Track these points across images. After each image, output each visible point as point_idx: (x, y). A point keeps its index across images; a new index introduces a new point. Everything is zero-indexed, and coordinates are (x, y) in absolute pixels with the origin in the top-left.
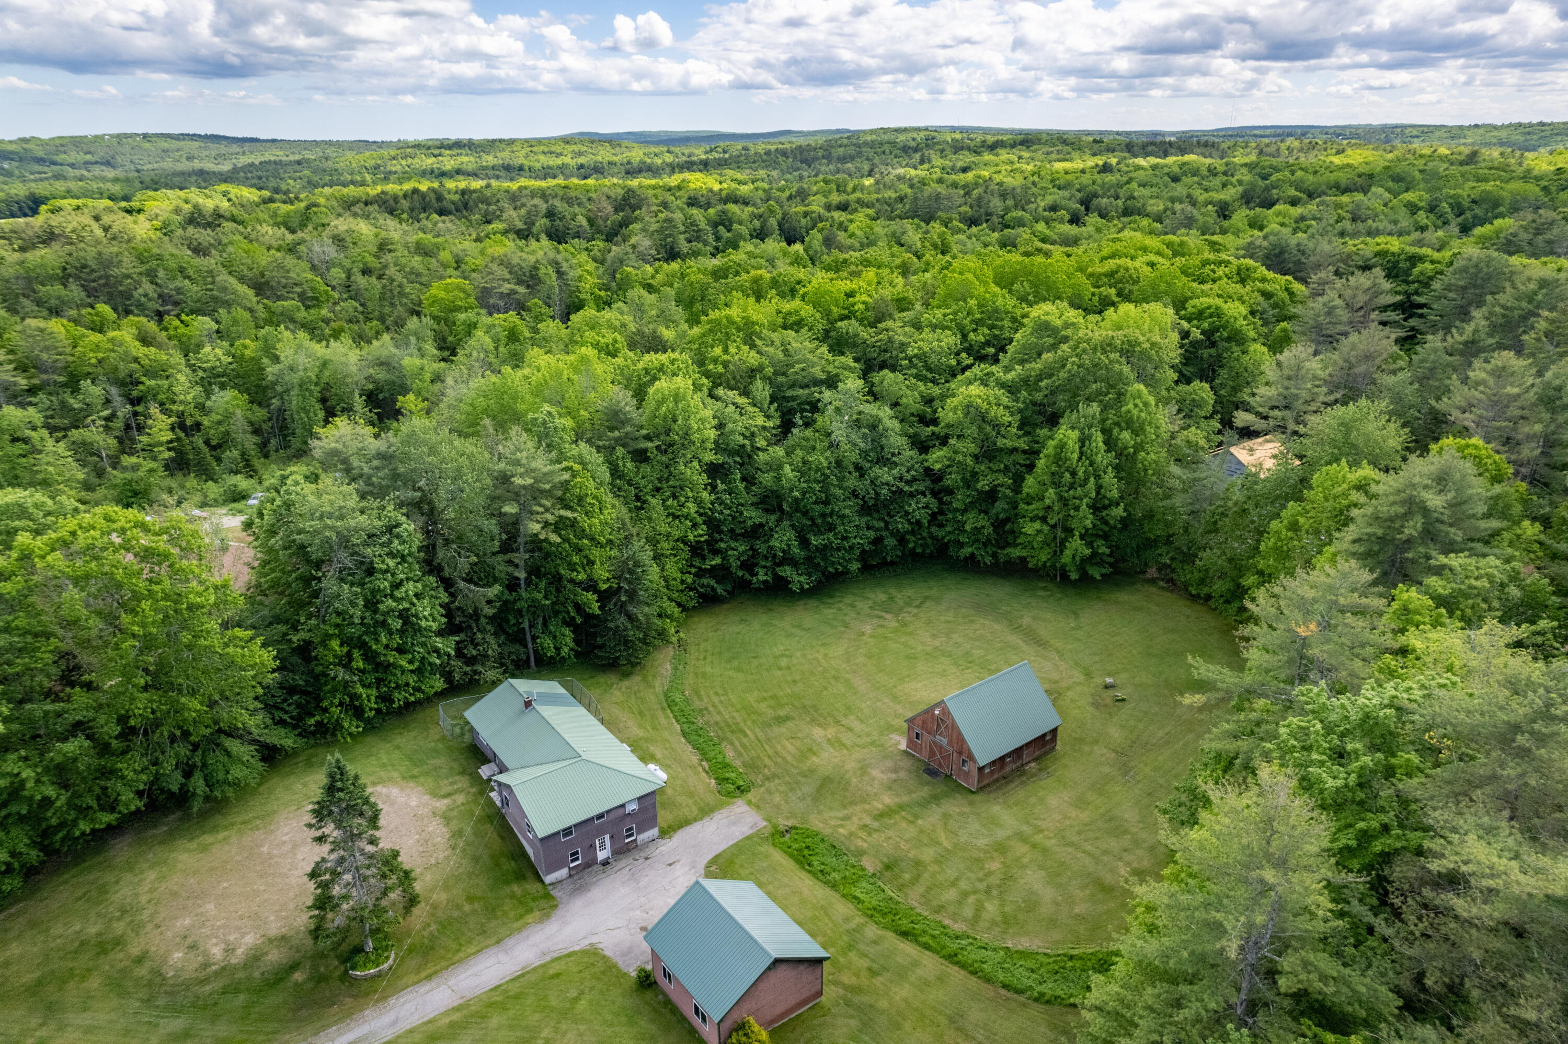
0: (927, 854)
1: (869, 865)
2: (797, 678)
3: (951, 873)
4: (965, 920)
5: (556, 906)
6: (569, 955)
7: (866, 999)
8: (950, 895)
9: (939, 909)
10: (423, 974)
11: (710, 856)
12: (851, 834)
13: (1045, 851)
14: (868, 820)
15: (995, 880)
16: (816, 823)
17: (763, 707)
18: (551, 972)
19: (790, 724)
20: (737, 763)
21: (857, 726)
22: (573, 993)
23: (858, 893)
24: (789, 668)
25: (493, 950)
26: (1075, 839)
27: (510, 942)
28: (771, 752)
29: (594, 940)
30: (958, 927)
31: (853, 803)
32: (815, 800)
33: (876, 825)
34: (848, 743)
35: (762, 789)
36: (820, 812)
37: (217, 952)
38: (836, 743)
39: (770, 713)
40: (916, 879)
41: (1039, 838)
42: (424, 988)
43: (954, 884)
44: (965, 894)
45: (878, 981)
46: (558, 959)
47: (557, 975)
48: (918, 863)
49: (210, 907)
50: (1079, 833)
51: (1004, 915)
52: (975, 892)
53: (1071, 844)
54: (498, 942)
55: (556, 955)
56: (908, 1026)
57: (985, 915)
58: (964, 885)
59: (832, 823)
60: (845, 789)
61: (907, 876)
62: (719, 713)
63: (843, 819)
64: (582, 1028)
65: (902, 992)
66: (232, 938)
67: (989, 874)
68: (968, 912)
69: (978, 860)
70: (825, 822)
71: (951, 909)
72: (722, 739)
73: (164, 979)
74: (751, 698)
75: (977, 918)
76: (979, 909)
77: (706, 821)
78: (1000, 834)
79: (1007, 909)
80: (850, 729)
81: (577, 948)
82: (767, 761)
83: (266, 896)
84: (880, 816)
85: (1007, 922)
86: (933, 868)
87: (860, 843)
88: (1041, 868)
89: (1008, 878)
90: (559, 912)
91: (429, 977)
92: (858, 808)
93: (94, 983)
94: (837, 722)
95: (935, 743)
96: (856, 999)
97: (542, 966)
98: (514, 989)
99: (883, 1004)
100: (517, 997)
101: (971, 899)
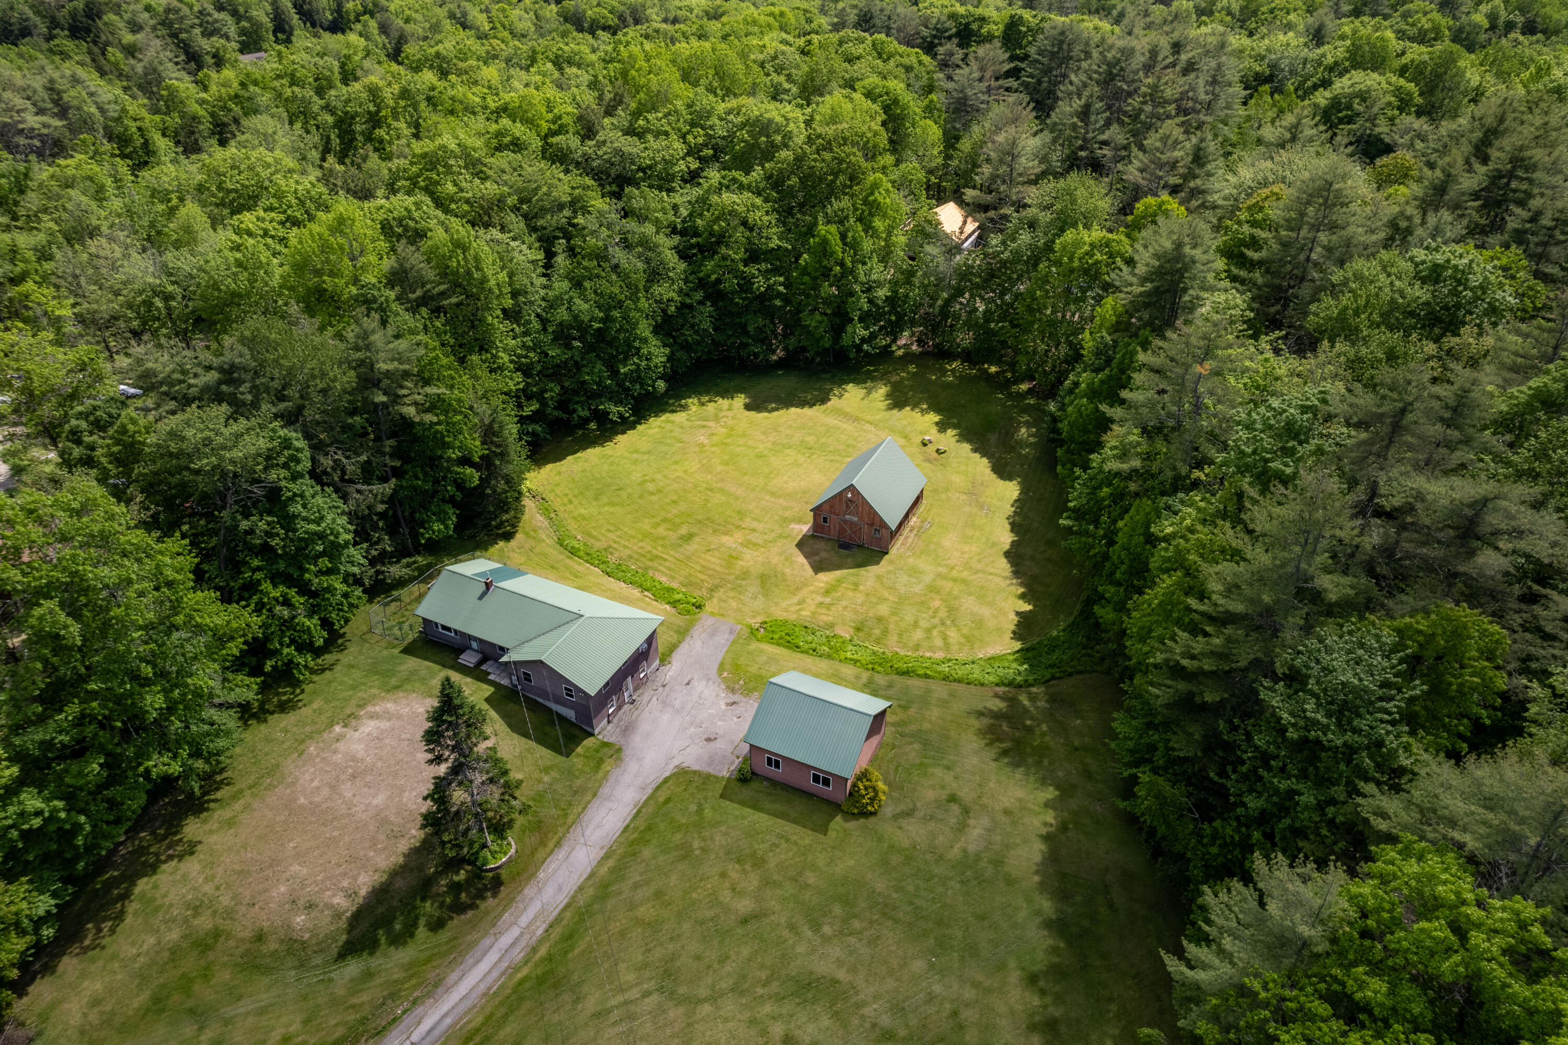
0: (883, 610)
1: (845, 633)
2: (675, 498)
3: (909, 618)
4: (940, 649)
5: (620, 750)
6: (666, 780)
7: (913, 727)
8: (918, 635)
9: (917, 647)
10: (551, 845)
11: (716, 667)
12: (814, 613)
13: (964, 581)
14: (819, 599)
15: (943, 614)
16: (780, 614)
17: (661, 530)
18: (661, 799)
19: (696, 539)
20: (675, 585)
21: (759, 526)
22: (693, 808)
23: (849, 655)
24: (659, 491)
25: (595, 803)
26: (979, 566)
27: (605, 791)
28: (698, 568)
29: (676, 762)
30: (939, 655)
31: (798, 589)
32: (766, 595)
33: (828, 600)
34: (761, 542)
35: (715, 600)
36: (777, 604)
37: (339, 900)
38: (748, 544)
39: (673, 536)
40: (886, 631)
41: (954, 573)
42: (561, 854)
43: (916, 625)
44: (929, 631)
45: (912, 711)
46: (658, 788)
47: (668, 800)
48: (880, 619)
49: (295, 868)
50: (979, 561)
51: (966, 637)
52: (935, 627)
53: (977, 572)
54: (595, 795)
55: (654, 786)
56: (953, 734)
57: (951, 641)
58: (923, 624)
59: (793, 609)
60: (784, 580)
61: (877, 631)
62: (625, 547)
63: (799, 603)
64: (723, 828)
65: (934, 713)
66: (345, 884)
67: (936, 611)
68: (939, 642)
69: (922, 603)
70: (786, 610)
71: (925, 644)
72: (647, 569)
73: (303, 943)
74: (646, 525)
75: (947, 647)
76: (945, 638)
77: (688, 639)
78: (928, 579)
79: (965, 631)
80: (754, 530)
81: (667, 774)
82: (700, 576)
83: (347, 839)
84: (827, 592)
85: (969, 640)
86: (893, 619)
87: (825, 618)
88: (970, 594)
89: (951, 610)
90: (627, 753)
91: (558, 844)
92: (805, 591)
93: (224, 976)
94: (738, 527)
95: (846, 521)
96: (907, 730)
97: (649, 798)
98: (641, 823)
99: (926, 726)
100: (649, 828)
101: (935, 633)
